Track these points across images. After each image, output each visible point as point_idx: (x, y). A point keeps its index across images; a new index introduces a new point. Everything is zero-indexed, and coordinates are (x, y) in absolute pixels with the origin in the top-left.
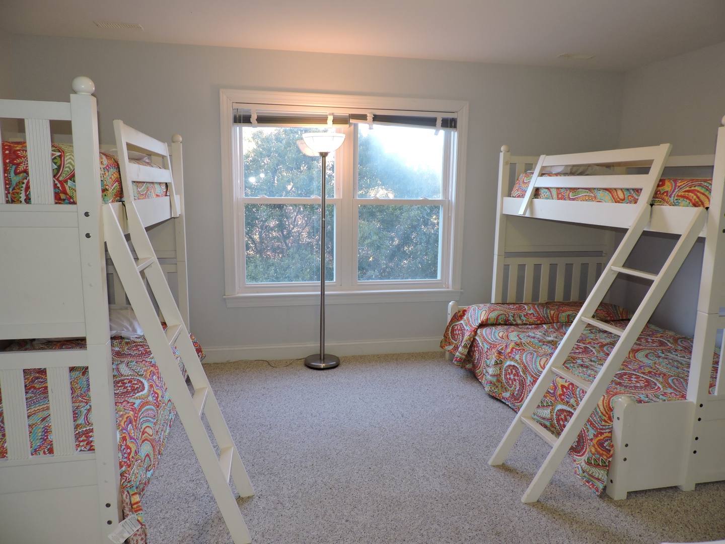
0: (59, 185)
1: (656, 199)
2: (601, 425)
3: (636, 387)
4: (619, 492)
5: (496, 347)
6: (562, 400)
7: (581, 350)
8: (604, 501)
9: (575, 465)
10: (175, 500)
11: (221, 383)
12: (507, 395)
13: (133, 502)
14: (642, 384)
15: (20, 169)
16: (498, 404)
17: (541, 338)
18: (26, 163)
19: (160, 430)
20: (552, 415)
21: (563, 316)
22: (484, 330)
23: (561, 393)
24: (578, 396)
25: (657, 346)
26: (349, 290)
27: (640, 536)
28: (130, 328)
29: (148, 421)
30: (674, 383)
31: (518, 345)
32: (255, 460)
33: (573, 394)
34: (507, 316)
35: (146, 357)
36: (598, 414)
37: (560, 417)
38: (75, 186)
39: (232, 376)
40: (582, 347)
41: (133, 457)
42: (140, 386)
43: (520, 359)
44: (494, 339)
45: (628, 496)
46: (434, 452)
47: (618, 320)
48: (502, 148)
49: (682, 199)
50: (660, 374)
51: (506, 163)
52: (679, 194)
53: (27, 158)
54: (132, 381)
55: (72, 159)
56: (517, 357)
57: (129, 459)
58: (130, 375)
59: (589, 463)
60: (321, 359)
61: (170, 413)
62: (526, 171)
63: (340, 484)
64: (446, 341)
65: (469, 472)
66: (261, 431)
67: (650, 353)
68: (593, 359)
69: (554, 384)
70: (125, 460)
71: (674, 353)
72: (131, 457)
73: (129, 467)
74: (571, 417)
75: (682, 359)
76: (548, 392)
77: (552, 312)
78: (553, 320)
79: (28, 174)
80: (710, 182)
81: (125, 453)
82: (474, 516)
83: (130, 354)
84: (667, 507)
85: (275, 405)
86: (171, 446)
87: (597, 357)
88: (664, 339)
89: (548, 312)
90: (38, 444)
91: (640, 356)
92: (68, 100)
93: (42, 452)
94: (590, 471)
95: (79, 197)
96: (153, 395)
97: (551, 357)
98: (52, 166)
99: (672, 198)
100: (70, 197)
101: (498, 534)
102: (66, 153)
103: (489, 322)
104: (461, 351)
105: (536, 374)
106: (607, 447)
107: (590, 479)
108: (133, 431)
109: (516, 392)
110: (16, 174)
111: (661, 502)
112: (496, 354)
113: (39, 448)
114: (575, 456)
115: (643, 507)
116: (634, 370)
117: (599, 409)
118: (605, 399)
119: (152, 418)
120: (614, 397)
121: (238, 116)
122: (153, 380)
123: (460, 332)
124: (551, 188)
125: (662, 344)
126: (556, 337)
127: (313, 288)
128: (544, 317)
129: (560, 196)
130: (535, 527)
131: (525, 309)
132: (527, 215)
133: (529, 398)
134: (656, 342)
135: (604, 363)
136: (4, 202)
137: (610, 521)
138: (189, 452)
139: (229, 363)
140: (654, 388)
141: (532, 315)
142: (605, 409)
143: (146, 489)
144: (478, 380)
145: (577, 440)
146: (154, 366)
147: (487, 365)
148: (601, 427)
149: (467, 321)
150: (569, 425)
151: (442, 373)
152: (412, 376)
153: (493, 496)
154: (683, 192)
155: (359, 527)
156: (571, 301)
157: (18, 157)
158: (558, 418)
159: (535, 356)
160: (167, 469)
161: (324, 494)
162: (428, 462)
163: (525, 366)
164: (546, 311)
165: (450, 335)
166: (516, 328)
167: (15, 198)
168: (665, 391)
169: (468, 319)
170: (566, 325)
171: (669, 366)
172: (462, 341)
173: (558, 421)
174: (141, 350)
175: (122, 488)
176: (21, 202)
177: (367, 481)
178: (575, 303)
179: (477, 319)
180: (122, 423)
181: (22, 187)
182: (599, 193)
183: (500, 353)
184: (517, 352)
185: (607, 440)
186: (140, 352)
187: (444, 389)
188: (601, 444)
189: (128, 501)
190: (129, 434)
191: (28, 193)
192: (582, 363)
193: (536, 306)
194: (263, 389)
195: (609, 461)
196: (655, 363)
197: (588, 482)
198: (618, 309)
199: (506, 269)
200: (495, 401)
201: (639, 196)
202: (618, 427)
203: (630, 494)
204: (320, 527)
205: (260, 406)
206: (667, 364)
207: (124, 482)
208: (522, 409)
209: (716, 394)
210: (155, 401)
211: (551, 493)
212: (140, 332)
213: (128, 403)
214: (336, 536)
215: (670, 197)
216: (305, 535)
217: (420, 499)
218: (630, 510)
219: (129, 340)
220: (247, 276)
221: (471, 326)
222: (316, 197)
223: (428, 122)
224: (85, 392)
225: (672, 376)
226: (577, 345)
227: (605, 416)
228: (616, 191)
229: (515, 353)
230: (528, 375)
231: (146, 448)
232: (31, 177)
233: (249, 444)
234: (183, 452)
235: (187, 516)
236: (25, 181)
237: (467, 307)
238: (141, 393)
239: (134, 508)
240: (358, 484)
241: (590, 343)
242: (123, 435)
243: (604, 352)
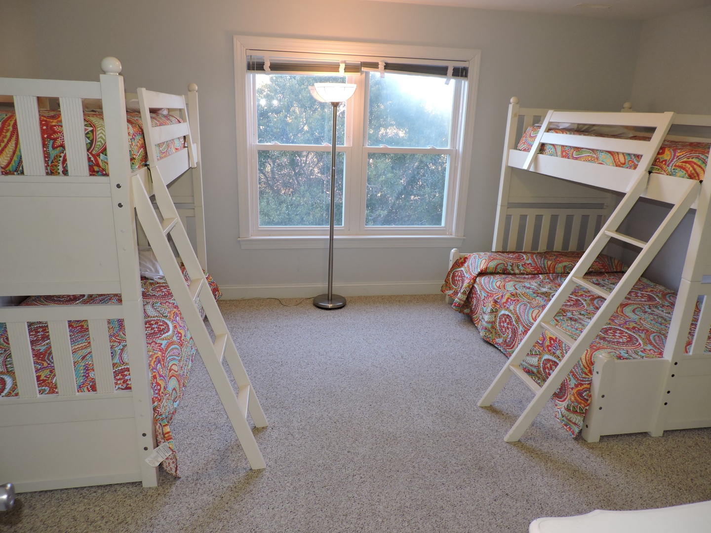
0: (92, 159)
1: (655, 167)
2: (582, 377)
3: (618, 342)
4: (593, 436)
5: (493, 296)
6: (549, 351)
7: (572, 303)
8: (578, 443)
9: (556, 409)
10: (199, 428)
11: (236, 320)
12: (500, 341)
13: (165, 432)
14: (624, 339)
15: (57, 144)
16: (491, 349)
17: (536, 288)
18: (62, 138)
19: (184, 366)
20: (539, 363)
21: (559, 267)
22: (483, 278)
23: (549, 344)
24: (564, 348)
25: (645, 301)
26: (356, 235)
27: (606, 475)
28: (153, 269)
29: (174, 359)
30: (655, 340)
31: (513, 295)
32: (268, 395)
33: (559, 346)
34: (506, 265)
35: (169, 299)
36: (580, 366)
37: (546, 366)
38: (107, 159)
39: (247, 314)
40: (574, 300)
41: (162, 393)
42: (165, 327)
43: (514, 309)
44: (492, 289)
45: (600, 439)
46: (428, 392)
47: (612, 272)
48: (512, 100)
49: (680, 169)
50: (643, 330)
51: (514, 115)
52: (677, 164)
53: (63, 133)
54: (158, 323)
55: (103, 134)
56: (512, 308)
57: (159, 395)
58: (156, 316)
59: (568, 409)
60: (328, 299)
61: (192, 349)
62: (533, 125)
63: (343, 419)
64: (446, 286)
65: (459, 412)
66: (273, 367)
67: (638, 308)
68: (582, 312)
69: (543, 335)
70: (156, 396)
71: (660, 309)
72: (160, 393)
73: (159, 402)
74: (556, 367)
75: (667, 315)
76: (537, 342)
77: (549, 263)
78: (549, 270)
79: (64, 148)
80: (707, 155)
81: (156, 390)
82: (461, 452)
83: (154, 295)
84: (635, 451)
85: (286, 343)
86: (193, 379)
87: (587, 310)
88: (653, 294)
89: (546, 263)
90: (82, 381)
91: (628, 311)
92: (98, 80)
93: (85, 389)
94: (568, 416)
95: (111, 169)
96: (177, 335)
97: (543, 309)
98: (86, 140)
99: (670, 167)
100: (103, 169)
101: (480, 469)
102: (98, 128)
103: (488, 271)
104: (460, 297)
105: (527, 325)
106: (585, 397)
107: (568, 423)
108: (161, 370)
109: (508, 340)
110: (54, 148)
111: (630, 446)
112: (492, 303)
113: (83, 385)
114: (557, 401)
115: (612, 450)
116: (620, 325)
117: (582, 362)
118: (588, 354)
119: (177, 356)
120: (596, 352)
121: (251, 63)
122: (176, 321)
123: (460, 278)
124: (556, 145)
125: (650, 298)
126: (550, 289)
127: (323, 232)
128: (541, 268)
129: (564, 154)
130: (514, 464)
131: (524, 259)
132: (532, 169)
133: (520, 346)
134: (645, 296)
135: (593, 316)
136: (45, 174)
137: (581, 462)
138: (210, 385)
139: (244, 300)
140: (636, 344)
141: (530, 265)
142: (587, 362)
143: (173, 417)
144: (474, 324)
145: (560, 387)
146: (176, 307)
147: (483, 312)
148: (582, 379)
149: (467, 269)
150: (554, 374)
151: (441, 316)
152: (413, 319)
153: (479, 435)
154: (681, 162)
155: (359, 457)
156: (569, 251)
157: (55, 132)
158: (545, 366)
159: (528, 307)
160: (191, 400)
161: (329, 428)
162: (423, 402)
163: (518, 316)
164: (544, 261)
165: (451, 280)
166: (513, 277)
167: (53, 170)
168: (645, 348)
169: (468, 267)
170: (561, 276)
171: (653, 322)
172: (461, 287)
173: (544, 368)
174: (164, 292)
175: (155, 421)
176: (59, 173)
177: (367, 416)
178: (573, 253)
179: (477, 268)
180: (152, 363)
181: (60, 160)
182: (602, 155)
183: (496, 302)
184: (511, 302)
185: (586, 391)
186: (164, 293)
187: (442, 332)
188: (580, 394)
189: (160, 431)
190: (158, 372)
191: (65, 165)
192: (571, 316)
193: (534, 256)
194: (275, 327)
195: (586, 409)
196: (640, 318)
197: (566, 426)
198: (613, 262)
199: (508, 219)
200: (489, 346)
201: (639, 162)
202: (597, 379)
203: (602, 438)
204: (326, 456)
205: (273, 344)
206: (652, 320)
207: (157, 416)
208: (513, 355)
209: (691, 353)
210: (179, 341)
211: (532, 434)
212: (161, 273)
213: (156, 343)
214: (339, 465)
215: (668, 166)
216: (313, 463)
217: (414, 435)
218: (600, 452)
219: (153, 281)
220: (260, 213)
221: (471, 274)
222: (326, 145)
223: (440, 71)
224: (117, 332)
225: (654, 332)
226: (569, 297)
227: (587, 369)
228: (618, 155)
229: (510, 303)
230: (520, 325)
231: (173, 383)
232: (67, 151)
233: (262, 379)
234: (204, 385)
235: (210, 443)
236: (62, 155)
237: (469, 254)
238: (167, 334)
239: (166, 437)
240: (359, 420)
241: (582, 295)
242: (154, 374)
243: (594, 305)
